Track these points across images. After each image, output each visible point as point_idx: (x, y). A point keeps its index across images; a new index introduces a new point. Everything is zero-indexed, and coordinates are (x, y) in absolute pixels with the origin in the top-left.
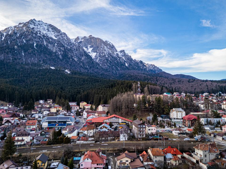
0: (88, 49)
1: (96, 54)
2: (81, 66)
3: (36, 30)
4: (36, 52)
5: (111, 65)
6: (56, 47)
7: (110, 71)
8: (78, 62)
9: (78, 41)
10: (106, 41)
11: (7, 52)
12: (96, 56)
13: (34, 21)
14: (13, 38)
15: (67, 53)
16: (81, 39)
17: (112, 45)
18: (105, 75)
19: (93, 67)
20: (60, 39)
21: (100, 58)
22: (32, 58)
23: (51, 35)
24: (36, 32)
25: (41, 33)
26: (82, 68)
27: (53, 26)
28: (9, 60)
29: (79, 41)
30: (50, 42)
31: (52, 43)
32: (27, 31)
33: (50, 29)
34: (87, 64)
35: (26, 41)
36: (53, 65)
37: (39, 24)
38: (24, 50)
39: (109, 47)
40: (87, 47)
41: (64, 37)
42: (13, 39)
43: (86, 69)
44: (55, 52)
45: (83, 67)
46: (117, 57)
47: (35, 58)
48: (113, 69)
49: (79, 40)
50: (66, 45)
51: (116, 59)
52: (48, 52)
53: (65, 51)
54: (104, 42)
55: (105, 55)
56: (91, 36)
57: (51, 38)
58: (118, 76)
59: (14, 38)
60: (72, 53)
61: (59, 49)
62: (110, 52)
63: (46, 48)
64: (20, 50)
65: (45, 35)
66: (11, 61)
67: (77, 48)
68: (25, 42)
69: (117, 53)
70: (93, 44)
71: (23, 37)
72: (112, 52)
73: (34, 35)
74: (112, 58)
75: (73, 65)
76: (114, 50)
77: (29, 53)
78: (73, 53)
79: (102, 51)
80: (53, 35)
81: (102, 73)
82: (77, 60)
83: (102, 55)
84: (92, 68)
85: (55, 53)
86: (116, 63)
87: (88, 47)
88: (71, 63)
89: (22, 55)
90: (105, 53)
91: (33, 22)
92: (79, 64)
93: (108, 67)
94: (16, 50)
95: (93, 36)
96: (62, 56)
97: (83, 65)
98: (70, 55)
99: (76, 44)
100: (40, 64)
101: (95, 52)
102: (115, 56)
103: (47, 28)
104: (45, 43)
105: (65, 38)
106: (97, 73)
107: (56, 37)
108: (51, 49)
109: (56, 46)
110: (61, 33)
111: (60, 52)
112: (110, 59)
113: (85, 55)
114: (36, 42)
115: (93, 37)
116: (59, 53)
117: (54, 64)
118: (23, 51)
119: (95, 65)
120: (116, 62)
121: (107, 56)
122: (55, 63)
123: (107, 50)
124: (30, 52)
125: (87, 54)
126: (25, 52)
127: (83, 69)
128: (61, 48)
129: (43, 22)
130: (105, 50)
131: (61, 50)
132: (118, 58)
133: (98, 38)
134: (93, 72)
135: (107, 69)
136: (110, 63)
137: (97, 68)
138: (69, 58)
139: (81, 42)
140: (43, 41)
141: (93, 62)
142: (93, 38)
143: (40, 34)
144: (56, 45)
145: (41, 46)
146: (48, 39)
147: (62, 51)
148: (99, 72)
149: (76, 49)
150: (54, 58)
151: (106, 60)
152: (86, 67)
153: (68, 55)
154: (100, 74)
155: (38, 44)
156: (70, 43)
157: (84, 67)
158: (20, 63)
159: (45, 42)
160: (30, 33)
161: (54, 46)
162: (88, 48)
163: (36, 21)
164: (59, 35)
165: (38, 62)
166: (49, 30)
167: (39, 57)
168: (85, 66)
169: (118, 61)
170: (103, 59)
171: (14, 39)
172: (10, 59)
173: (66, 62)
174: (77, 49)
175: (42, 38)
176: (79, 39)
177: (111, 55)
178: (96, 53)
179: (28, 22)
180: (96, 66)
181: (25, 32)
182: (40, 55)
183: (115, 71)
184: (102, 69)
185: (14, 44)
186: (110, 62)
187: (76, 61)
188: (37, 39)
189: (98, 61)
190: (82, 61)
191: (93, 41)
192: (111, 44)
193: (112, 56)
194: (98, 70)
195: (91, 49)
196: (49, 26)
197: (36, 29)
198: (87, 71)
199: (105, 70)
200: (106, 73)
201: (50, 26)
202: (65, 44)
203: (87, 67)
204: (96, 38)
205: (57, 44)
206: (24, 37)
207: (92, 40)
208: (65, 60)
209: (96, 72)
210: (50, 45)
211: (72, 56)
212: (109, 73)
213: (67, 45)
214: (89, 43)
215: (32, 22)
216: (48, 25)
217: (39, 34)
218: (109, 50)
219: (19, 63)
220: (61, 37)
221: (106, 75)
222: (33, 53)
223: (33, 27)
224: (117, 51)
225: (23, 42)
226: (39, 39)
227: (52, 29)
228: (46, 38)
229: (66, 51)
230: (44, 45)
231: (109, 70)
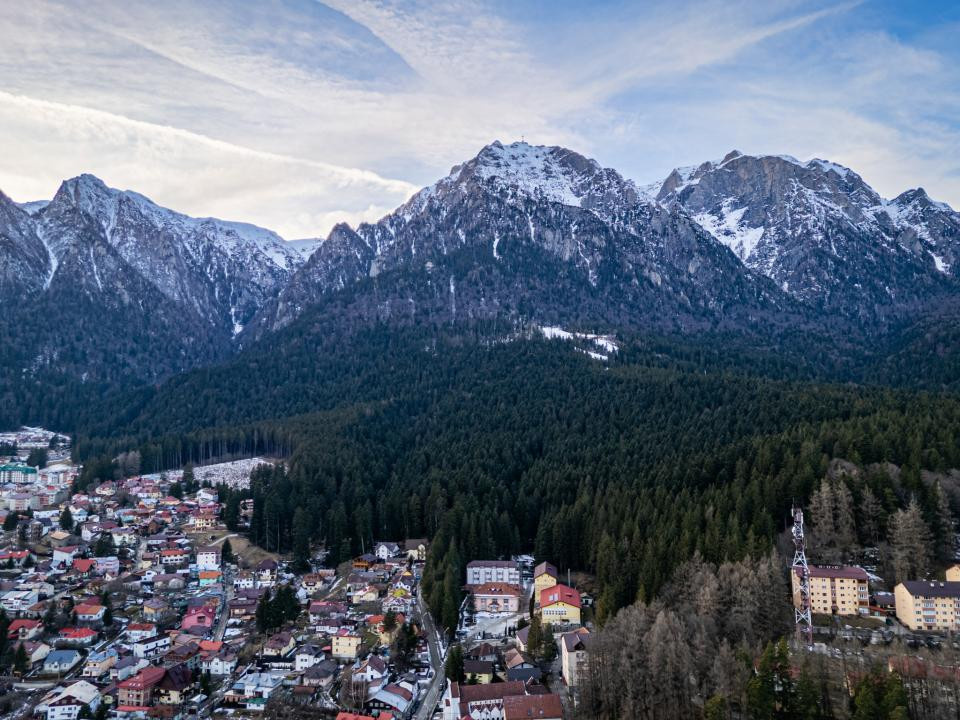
0: (721, 218)
1: (764, 235)
2: (682, 306)
3: (501, 184)
4: (496, 272)
5: (842, 278)
6: (574, 236)
7: (835, 311)
8: (670, 288)
9: (676, 189)
10: (814, 164)
11: (402, 289)
12: (764, 244)
13: (494, 148)
14: (426, 230)
15: (621, 255)
16: (691, 178)
17: (847, 176)
18: (801, 339)
19: (744, 301)
20: (594, 197)
21: (780, 252)
22: (479, 300)
23: (557, 192)
24: (502, 190)
25: (519, 193)
26: (688, 311)
27: (564, 151)
28: (404, 320)
29: (679, 190)
30: (549, 221)
31: (559, 224)
32: (470, 196)
33: (555, 168)
34: (710, 291)
35: (469, 234)
36: (556, 317)
37: (514, 158)
38: (456, 272)
39: (833, 189)
40: (716, 211)
41: (610, 186)
42: (424, 235)
43: (704, 315)
44: (571, 258)
45: (692, 309)
46: (877, 233)
47: (491, 299)
48: (854, 298)
49: (682, 185)
50: (617, 219)
51: (875, 245)
52: (539, 267)
53: (609, 251)
54: (804, 170)
55: (808, 231)
56: (735, 153)
57: (554, 204)
58: (885, 330)
59: (428, 231)
60: (640, 250)
61: (586, 243)
62: (839, 210)
63: (535, 251)
64: (443, 276)
65: (533, 198)
66: (411, 323)
67: (663, 225)
68: (463, 238)
69: (879, 209)
70: (748, 189)
71: (457, 221)
72: (846, 209)
73: (493, 206)
74: (850, 239)
75: (641, 306)
76: (863, 197)
77: (470, 281)
78: (643, 251)
79: (791, 215)
80: (567, 189)
81: (786, 325)
82: (663, 280)
83: (793, 234)
84: (734, 308)
85: (571, 263)
86: (870, 262)
87: (720, 208)
88: (635, 298)
89: (449, 292)
90: (810, 223)
91: (491, 155)
92: (670, 298)
93: (828, 293)
94: (429, 278)
95: (745, 152)
96: (600, 272)
97: (690, 298)
98: (629, 262)
99: (659, 206)
100: (505, 322)
101: (755, 226)
102: (865, 227)
103: (543, 167)
104: (533, 229)
105: (614, 191)
106: (760, 332)
107: (578, 195)
108: (557, 250)
109: (576, 232)
110: (597, 172)
111: (591, 258)
112: (837, 248)
113: (701, 252)
114: (500, 230)
115: (746, 159)
116: (588, 262)
117: (562, 315)
118: (451, 280)
119: (752, 293)
120: (872, 258)
121: (820, 238)
122: (568, 310)
123: (819, 207)
124: (476, 279)
125: (709, 246)
126: (458, 280)
127: (691, 317)
128: (595, 239)
129: (530, 144)
130: (809, 210)
131: (594, 245)
132: (888, 234)
133: (769, 158)
134: (737, 327)
135: (821, 303)
136: (836, 271)
137: (765, 304)
138: (628, 278)
139: (689, 190)
140: (526, 224)
141: (739, 277)
142: (746, 162)
143: (514, 195)
144: (574, 228)
145: (516, 243)
146: (544, 211)
147: (600, 249)
148: (773, 325)
149: (660, 231)
150: (564, 287)
151: (817, 255)
152: (706, 304)
153: (620, 266)
154: (776, 332)
155: (506, 237)
156: (634, 208)
157: (697, 307)
158: (439, 326)
159: (531, 224)
160: (478, 202)
161: (566, 234)
162: (724, 210)
163: (501, 147)
164: (589, 184)
165: (499, 314)
166: (551, 172)
167: (505, 291)
168: (702, 303)
169: (884, 249)
170: (798, 252)
171: (430, 235)
172: (407, 316)
173: (611, 297)
174: (665, 229)
175: (520, 212)
176: (682, 180)
177: (844, 226)
178: (761, 230)
179: (476, 161)
180: (759, 294)
181: (463, 200)
182: (508, 286)
183: (870, 308)
184: (792, 305)
185: (429, 252)
186: (838, 262)
187: (659, 283)
188: (503, 219)
189: (771, 265)
190: (685, 278)
191: (746, 177)
192: (843, 174)
193: (849, 229)
194: (765, 314)
195: (739, 213)
196: (550, 157)
197: (501, 182)
198: (707, 325)
199: (810, 307)
200: (812, 325)
201: (556, 151)
202: (614, 218)
203: (712, 304)
204: (758, 162)
205: (579, 225)
206: (460, 222)
207: (742, 173)
208: (608, 289)
209: (754, 326)
210: (549, 235)
211: (639, 266)
212: (832, 319)
213: (620, 218)
214: (724, 188)
215: (487, 156)
216: (547, 151)
217: (512, 197)
218: (833, 205)
219: (436, 329)
220: (597, 190)
221: (810, 334)
222: (484, 281)
223: (490, 175)
224: (876, 201)
225: (459, 239)
226: (512, 217)
227: (563, 164)
228: (534, 208)
229: (614, 246)
230: (528, 240)
231: (835, 304)
